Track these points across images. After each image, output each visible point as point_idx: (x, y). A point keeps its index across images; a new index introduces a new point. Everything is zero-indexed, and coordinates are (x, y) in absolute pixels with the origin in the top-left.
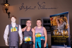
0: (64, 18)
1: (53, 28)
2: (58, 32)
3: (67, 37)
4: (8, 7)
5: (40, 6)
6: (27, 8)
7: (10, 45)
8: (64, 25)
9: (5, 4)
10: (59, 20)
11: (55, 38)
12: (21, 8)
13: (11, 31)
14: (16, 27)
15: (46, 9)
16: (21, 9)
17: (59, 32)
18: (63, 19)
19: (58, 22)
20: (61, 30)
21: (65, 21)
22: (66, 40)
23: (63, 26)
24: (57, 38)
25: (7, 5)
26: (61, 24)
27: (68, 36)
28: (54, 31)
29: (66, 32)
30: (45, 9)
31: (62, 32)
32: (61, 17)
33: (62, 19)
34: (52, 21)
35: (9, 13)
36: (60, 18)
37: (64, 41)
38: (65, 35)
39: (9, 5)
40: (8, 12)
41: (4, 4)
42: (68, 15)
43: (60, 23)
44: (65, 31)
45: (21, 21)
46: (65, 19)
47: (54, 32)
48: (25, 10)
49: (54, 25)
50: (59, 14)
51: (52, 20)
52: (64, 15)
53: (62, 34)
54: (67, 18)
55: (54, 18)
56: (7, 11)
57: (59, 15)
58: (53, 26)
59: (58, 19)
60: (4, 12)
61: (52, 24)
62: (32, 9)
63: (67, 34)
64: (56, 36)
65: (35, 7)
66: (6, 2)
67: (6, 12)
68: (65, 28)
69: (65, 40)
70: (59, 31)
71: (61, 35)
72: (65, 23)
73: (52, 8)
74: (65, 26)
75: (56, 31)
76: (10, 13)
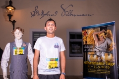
0: (107, 31)
1: (87, 49)
2: (95, 56)
3: (112, 65)
4: (12, 11)
5: (64, 10)
6: (43, 13)
7: (12, 78)
8: (107, 44)
9: (8, 8)
10: (97, 36)
11: (90, 65)
12: (33, 13)
13: (14, 54)
14: (22, 46)
15: (75, 15)
16: (33, 15)
17: (98, 56)
18: (105, 34)
19: (96, 38)
20: (100, 52)
21: (109, 37)
22: (109, 70)
23: (104, 45)
24: (93, 65)
25: (10, 9)
26: (101, 42)
27: (113, 62)
28: (89, 53)
29: (110, 57)
30: (73, 15)
31: (103, 57)
32: (101, 30)
33: (103, 34)
34: (85, 37)
35: (14, 22)
36: (100, 32)
37: (106, 72)
38: (109, 62)
39: (15, 9)
40: (12, 20)
41: (6, 7)
42: (115, 26)
43: (99, 39)
44: (109, 55)
45: (33, 35)
46: (109, 34)
47: (88, 56)
48: (40, 16)
49: (88, 43)
50: (98, 25)
51: (86, 35)
52: (106, 27)
53: (104, 60)
54: (112, 32)
55: (90, 32)
56: (10, 18)
57: (97, 27)
58: (87, 45)
59: (97, 33)
60: (6, 20)
61: (86, 42)
62: (52, 15)
63: (111, 60)
64: (92, 61)
65: (56, 12)
66: (9, 4)
67: (8, 20)
68: (108, 50)
69: (107, 69)
70: (98, 54)
71: (101, 61)
72: (108, 41)
73: (83, 15)
74: (108, 47)
75: (93, 53)
76: (16, 22)
